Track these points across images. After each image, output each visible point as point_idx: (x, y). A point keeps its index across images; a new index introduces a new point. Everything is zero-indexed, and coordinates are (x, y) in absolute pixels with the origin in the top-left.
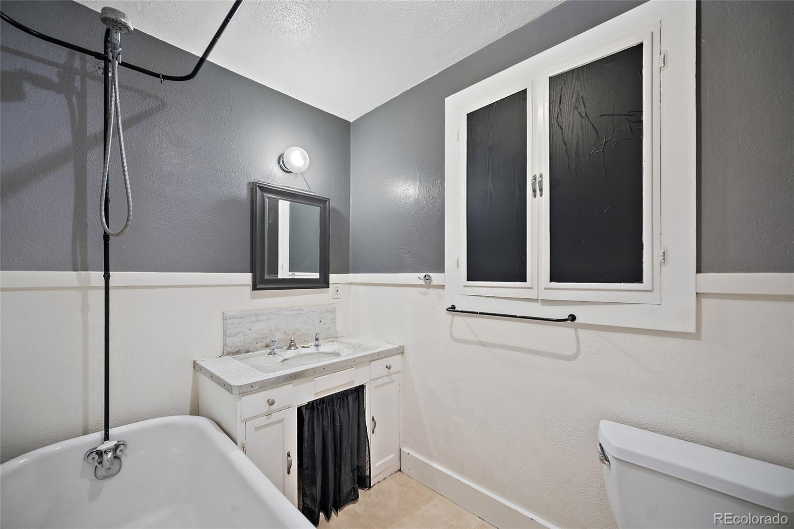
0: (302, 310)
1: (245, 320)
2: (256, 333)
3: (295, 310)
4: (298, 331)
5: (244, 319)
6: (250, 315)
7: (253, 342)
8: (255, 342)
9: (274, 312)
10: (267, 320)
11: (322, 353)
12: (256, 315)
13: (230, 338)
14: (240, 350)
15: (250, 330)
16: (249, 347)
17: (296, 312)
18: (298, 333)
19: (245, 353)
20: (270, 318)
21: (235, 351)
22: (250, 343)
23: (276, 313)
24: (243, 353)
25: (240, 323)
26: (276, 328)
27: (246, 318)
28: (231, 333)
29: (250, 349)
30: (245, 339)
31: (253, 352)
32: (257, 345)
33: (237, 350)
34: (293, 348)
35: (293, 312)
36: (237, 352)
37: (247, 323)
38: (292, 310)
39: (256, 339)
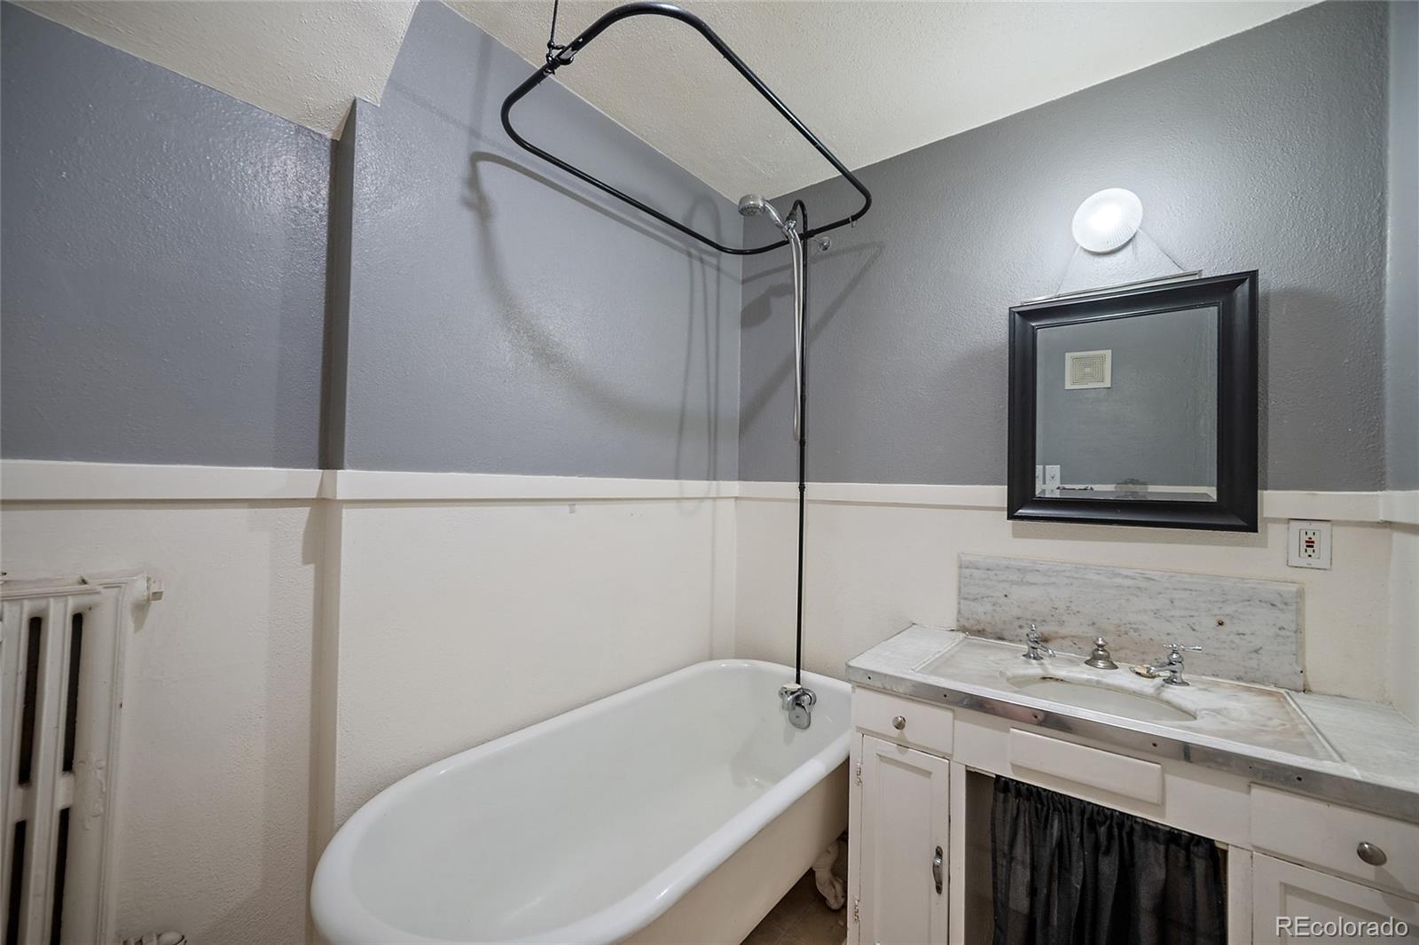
0: (1150, 579)
1: (996, 575)
2: (1019, 606)
3: (1126, 577)
4: (1136, 630)
5: (994, 572)
6: (1007, 567)
7: (1011, 623)
8: (1017, 623)
9: (1064, 571)
10: (1045, 584)
11: (1168, 703)
12: (1019, 570)
13: (968, 602)
14: (984, 630)
15: (1006, 596)
16: (1003, 630)
17: (1128, 582)
18: (1132, 633)
19: (995, 639)
20: (1054, 583)
21: (975, 628)
22: (1004, 622)
23: (1068, 574)
24: (991, 638)
25: (985, 579)
26: (1068, 607)
27: (998, 573)
28: (968, 594)
29: (1006, 634)
30: (994, 610)
31: (1011, 641)
32: (1019, 630)
33: (980, 628)
34: (1101, 664)
35: (1119, 581)
36: (979, 631)
37: (1000, 582)
38: (1119, 575)
39: (1018, 618)
